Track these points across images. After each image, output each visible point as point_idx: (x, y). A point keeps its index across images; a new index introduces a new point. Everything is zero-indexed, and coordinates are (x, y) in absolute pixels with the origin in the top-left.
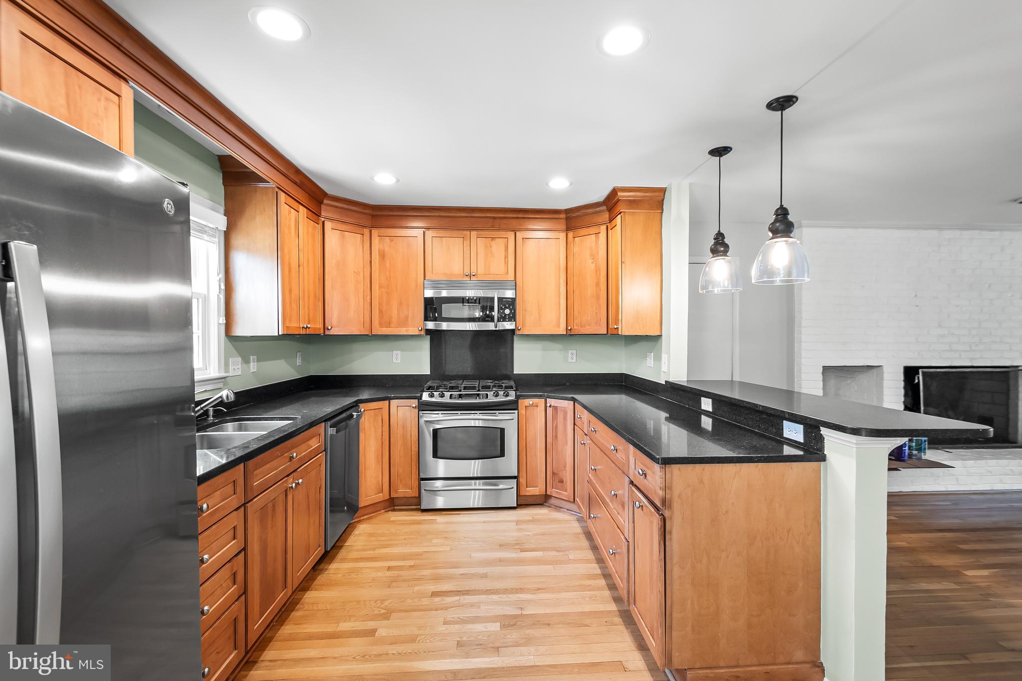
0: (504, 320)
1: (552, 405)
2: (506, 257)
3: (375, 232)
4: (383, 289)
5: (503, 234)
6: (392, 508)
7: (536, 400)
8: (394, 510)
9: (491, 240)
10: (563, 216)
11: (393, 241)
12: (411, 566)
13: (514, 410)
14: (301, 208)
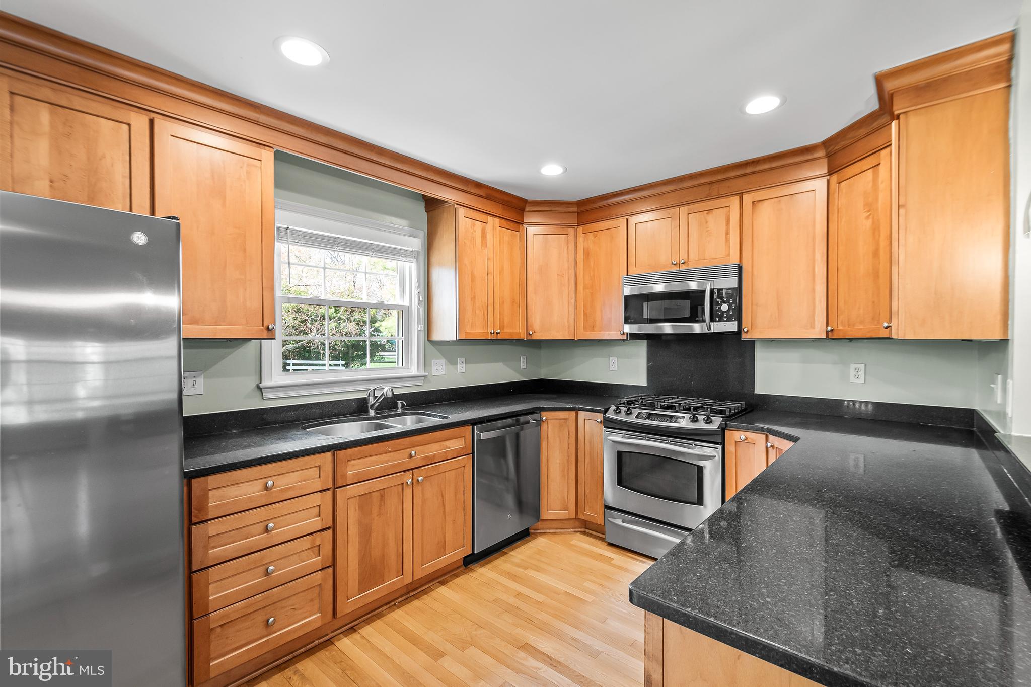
0: (721, 319)
1: (776, 446)
2: (727, 233)
3: (580, 230)
4: (587, 291)
5: (723, 202)
6: (583, 530)
7: (751, 435)
8: (584, 533)
9: (707, 214)
10: (821, 153)
11: (596, 236)
12: (538, 603)
13: (717, 443)
14: (490, 220)
